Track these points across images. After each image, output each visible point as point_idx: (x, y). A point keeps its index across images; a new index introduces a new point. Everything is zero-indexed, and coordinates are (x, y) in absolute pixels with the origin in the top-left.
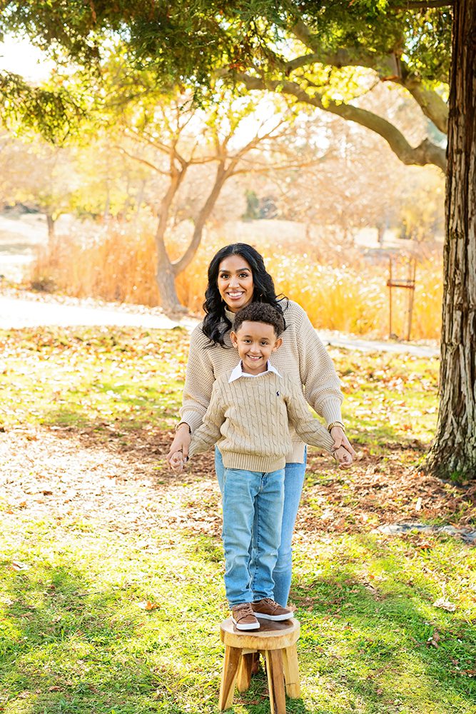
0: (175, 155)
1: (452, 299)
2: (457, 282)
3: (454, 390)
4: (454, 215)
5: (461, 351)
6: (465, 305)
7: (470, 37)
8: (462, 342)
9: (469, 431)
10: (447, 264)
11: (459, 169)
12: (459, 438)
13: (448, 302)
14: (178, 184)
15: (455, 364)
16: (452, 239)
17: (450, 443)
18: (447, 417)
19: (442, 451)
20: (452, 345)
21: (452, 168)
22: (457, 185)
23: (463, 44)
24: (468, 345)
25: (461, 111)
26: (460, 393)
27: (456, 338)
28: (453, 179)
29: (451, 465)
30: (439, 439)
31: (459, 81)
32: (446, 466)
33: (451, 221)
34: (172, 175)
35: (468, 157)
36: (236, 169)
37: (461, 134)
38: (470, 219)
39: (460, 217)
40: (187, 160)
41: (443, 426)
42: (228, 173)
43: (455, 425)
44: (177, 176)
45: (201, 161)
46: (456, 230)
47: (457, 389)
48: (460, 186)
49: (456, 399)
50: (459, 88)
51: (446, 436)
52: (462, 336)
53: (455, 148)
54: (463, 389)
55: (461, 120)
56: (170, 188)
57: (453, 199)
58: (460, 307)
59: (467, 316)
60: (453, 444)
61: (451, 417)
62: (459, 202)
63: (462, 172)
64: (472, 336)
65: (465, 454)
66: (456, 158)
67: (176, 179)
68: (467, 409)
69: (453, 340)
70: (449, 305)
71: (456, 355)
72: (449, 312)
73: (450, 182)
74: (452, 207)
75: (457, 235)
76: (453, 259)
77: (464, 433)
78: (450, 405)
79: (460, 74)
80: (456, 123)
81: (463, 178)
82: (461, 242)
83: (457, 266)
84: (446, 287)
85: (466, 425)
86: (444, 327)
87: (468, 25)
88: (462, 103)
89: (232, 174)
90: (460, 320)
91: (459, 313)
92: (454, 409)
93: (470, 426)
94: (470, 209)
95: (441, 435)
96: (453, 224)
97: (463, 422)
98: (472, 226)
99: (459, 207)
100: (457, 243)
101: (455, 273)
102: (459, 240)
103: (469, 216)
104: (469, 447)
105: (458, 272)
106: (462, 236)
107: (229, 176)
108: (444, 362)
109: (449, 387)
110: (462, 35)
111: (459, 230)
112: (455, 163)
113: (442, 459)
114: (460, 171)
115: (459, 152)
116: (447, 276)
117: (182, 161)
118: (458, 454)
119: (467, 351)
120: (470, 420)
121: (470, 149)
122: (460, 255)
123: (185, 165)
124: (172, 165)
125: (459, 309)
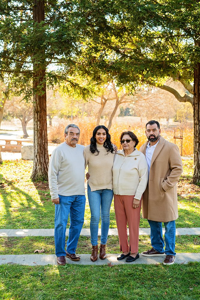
0: (103, 98)
1: (196, 140)
2: (197, 136)
5: (199, 153)
8: (199, 151)
10: (195, 132)
11: (197, 108)
14: (104, 107)
15: (197, 156)
17: (197, 176)
18: (196, 170)
19: (195, 178)
20: (196, 151)
21: (195, 108)
22: (196, 112)
29: (197, 181)
31: (196, 87)
32: (196, 182)
34: (102, 104)
36: (122, 102)
37: (197, 100)
39: (197, 120)
40: (107, 99)
41: (195, 172)
42: (120, 103)
43: (198, 171)
44: (103, 104)
45: (111, 99)
47: (198, 163)
49: (198, 165)
50: (196, 88)
51: (196, 174)
52: (199, 149)
53: (195, 103)
55: (197, 96)
56: (101, 108)
57: (195, 115)
60: (198, 176)
61: (197, 169)
62: (197, 116)
63: (197, 109)
66: (196, 105)
67: (103, 105)
69: (197, 150)
72: (195, 143)
73: (194, 111)
74: (195, 117)
76: (196, 130)
82: (198, 126)
83: (197, 132)
84: (194, 137)
86: (194, 147)
88: (197, 92)
89: (121, 103)
90: (198, 145)
91: (198, 143)
92: (197, 167)
95: (195, 174)
96: (196, 122)
100: (197, 126)
101: (197, 134)
107: (120, 104)
108: (195, 156)
109: (196, 162)
110: (196, 76)
111: (197, 123)
113: (195, 180)
115: (196, 104)
116: (194, 134)
117: (105, 99)
122: (198, 129)
123: (106, 100)
124: (102, 101)
125: (198, 142)
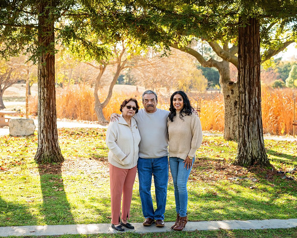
2: (243, 107)
3: (243, 139)
4: (241, 87)
5: (245, 127)
6: (245, 113)
7: (244, 35)
8: (245, 125)
9: (248, 152)
10: (239, 101)
12: (245, 154)
13: (240, 113)
15: (243, 131)
16: (241, 94)
17: (242, 155)
18: (241, 148)
19: (240, 158)
20: (241, 126)
21: (240, 73)
23: (242, 37)
24: (247, 126)
25: (242, 56)
26: (245, 140)
27: (243, 123)
28: (240, 76)
30: (239, 155)
31: (241, 47)
32: (242, 162)
33: (240, 89)
35: (245, 70)
37: (242, 63)
38: (246, 88)
39: (243, 87)
41: (240, 151)
42: (122, 68)
43: (244, 150)
45: (112, 63)
46: (242, 91)
47: (244, 139)
48: (243, 78)
49: (244, 142)
50: (241, 49)
51: (241, 153)
52: (245, 123)
53: (241, 67)
54: (246, 139)
55: (242, 59)
57: (240, 82)
58: (244, 114)
59: (246, 117)
61: (242, 147)
62: (243, 83)
63: (243, 74)
64: (248, 123)
65: (247, 159)
68: (247, 145)
69: (242, 124)
70: (240, 114)
71: (243, 129)
72: (240, 116)
74: (240, 85)
75: (242, 93)
76: (241, 100)
77: (247, 152)
78: (242, 144)
79: (241, 45)
80: (241, 59)
81: (243, 76)
82: (243, 95)
83: (242, 102)
84: (239, 108)
85: (247, 150)
86: (239, 120)
87: (244, 31)
88: (242, 54)
90: (244, 118)
91: (244, 116)
93: (248, 150)
94: (246, 85)
95: (239, 153)
97: (246, 149)
98: (247, 90)
99: (242, 84)
101: (242, 104)
102: (243, 94)
103: (246, 87)
104: (249, 156)
105: (243, 104)
106: (244, 93)
108: (239, 131)
109: (241, 139)
110: (242, 34)
112: (241, 71)
113: (240, 160)
114: (242, 74)
115: (242, 68)
116: (239, 105)
118: (245, 158)
119: (246, 127)
120: (248, 148)
121: (245, 67)
122: (243, 99)
125: (244, 115)
